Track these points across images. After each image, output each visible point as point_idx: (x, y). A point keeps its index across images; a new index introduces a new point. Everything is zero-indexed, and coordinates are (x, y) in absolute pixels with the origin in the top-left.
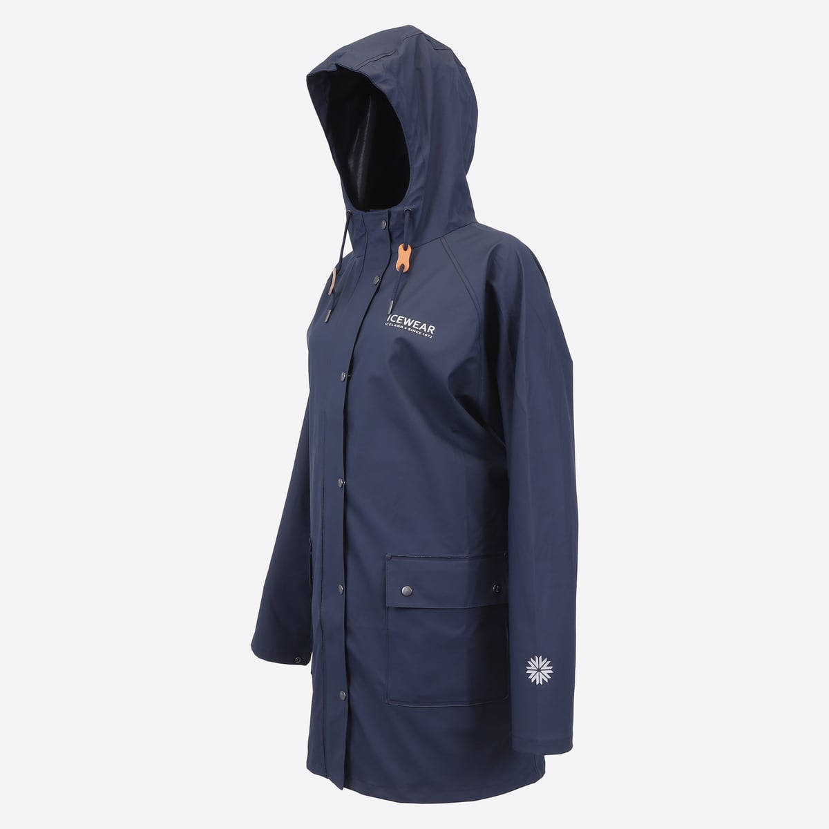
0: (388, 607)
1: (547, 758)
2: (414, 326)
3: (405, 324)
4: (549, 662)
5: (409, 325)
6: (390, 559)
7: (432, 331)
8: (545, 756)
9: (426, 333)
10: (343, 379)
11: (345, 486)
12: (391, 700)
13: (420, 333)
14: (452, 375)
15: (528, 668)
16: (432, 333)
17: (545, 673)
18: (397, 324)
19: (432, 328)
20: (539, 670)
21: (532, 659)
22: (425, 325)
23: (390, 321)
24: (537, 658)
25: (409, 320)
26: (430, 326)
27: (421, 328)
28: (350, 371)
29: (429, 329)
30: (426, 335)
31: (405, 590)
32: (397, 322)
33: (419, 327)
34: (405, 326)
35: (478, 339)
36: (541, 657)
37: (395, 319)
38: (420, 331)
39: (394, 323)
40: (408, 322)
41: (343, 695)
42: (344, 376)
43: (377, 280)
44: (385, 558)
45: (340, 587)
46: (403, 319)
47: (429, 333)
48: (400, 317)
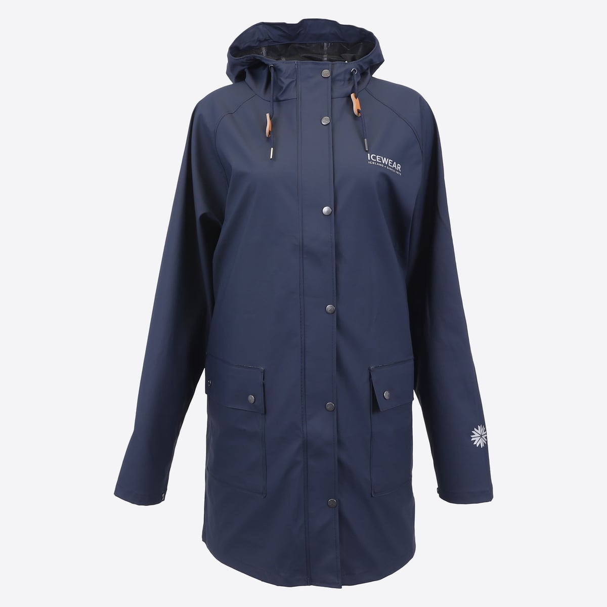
2: (389, 165)
5: (386, 164)
6: (374, 370)
10: (327, 214)
11: (337, 311)
12: (375, 493)
13: (394, 171)
15: (472, 436)
16: (400, 171)
20: (481, 436)
23: (371, 160)
24: (479, 427)
29: (398, 167)
30: (397, 173)
32: (377, 161)
36: (481, 426)
37: (375, 158)
38: (393, 169)
41: (333, 502)
42: (328, 210)
43: (327, 120)
44: (370, 370)
45: (330, 405)
46: (381, 158)
47: (398, 171)
48: (377, 156)
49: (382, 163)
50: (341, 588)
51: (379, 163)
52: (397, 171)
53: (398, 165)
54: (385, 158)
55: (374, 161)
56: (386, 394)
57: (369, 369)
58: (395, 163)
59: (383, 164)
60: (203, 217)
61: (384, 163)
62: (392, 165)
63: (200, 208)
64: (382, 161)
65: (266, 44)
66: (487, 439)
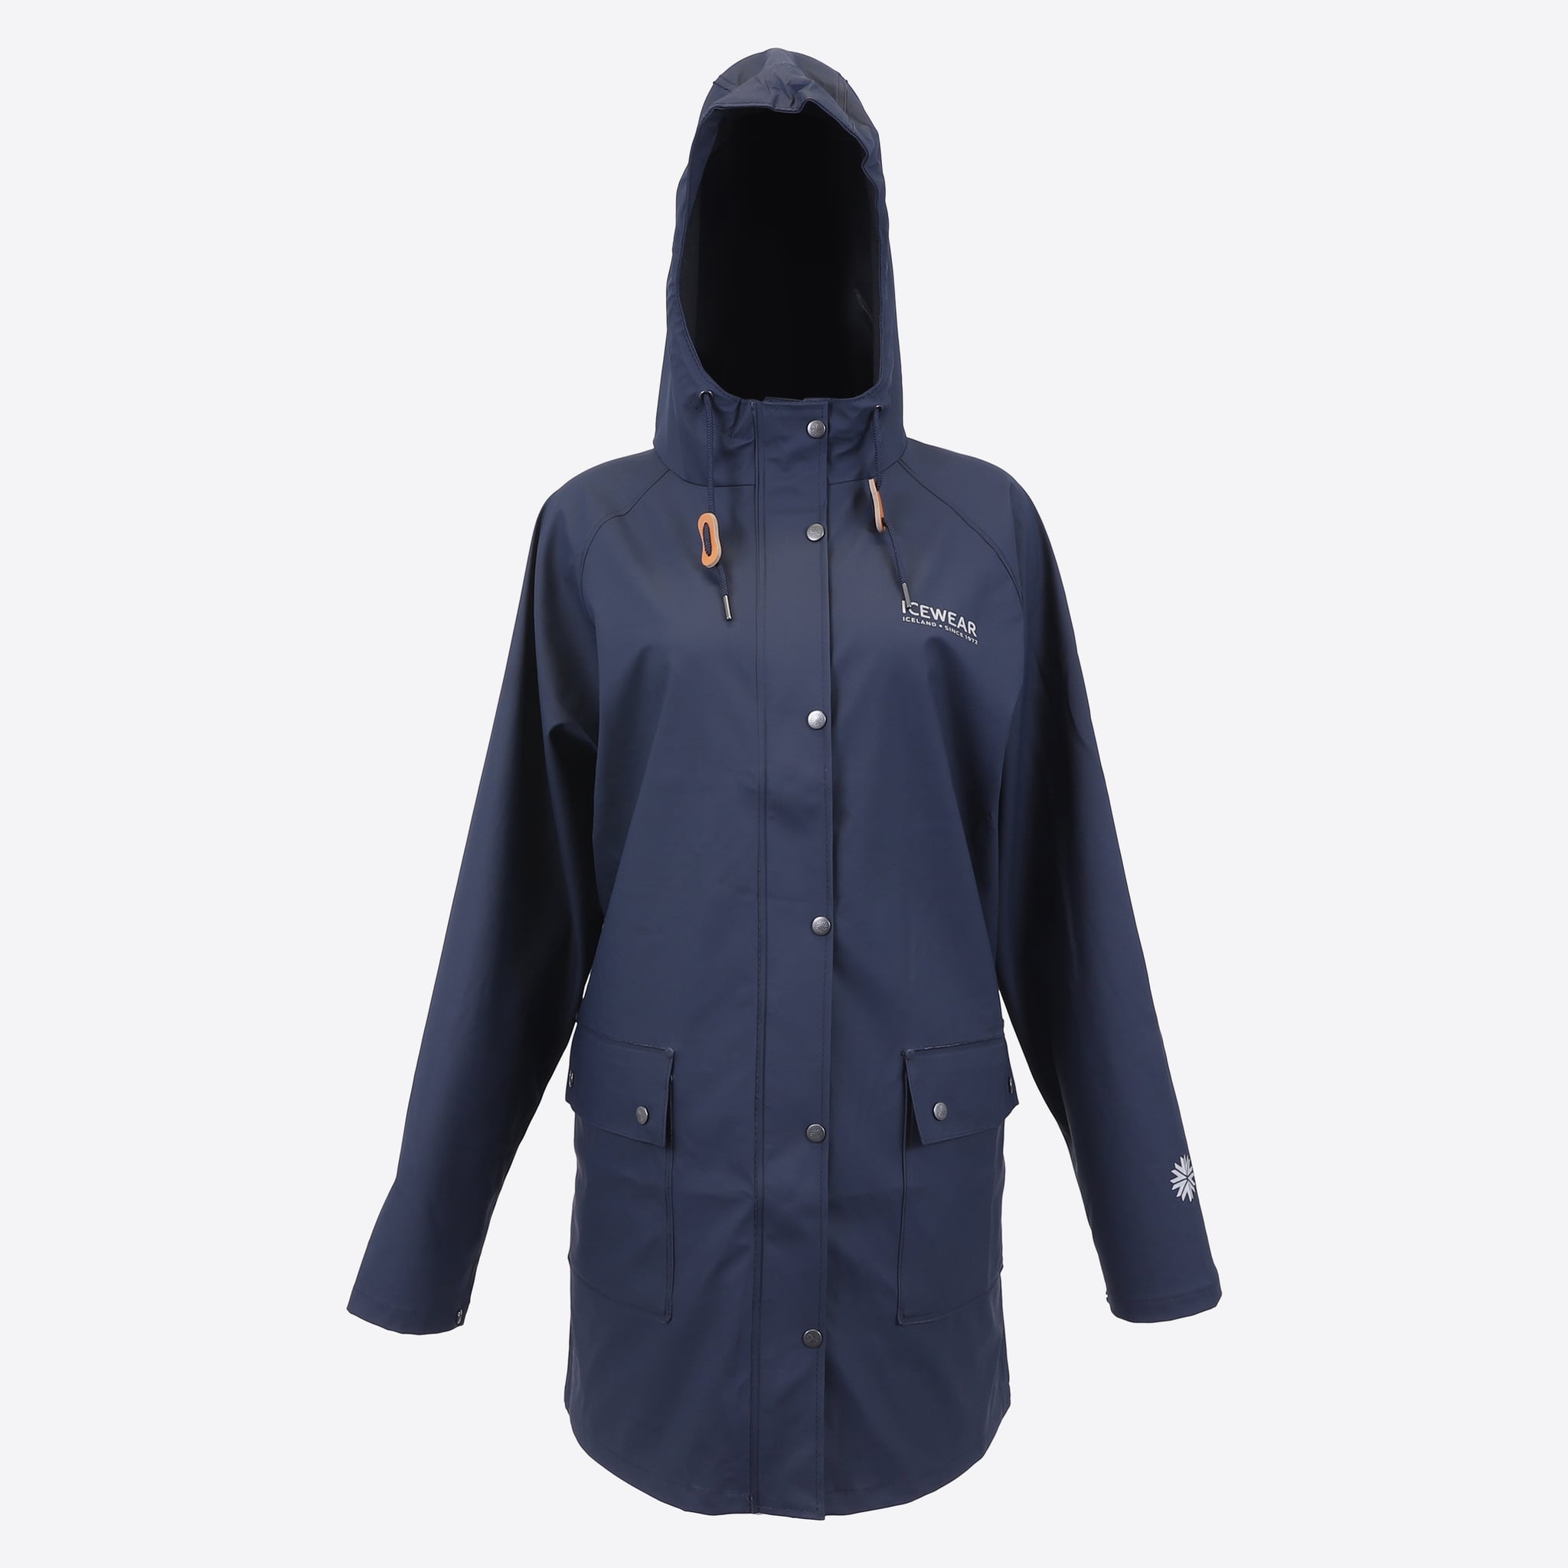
2: (950, 623)
6: (913, 1057)
7: (974, 630)
10: (817, 725)
11: (834, 930)
12: (905, 1317)
13: (960, 634)
15: (1173, 1181)
16: (975, 634)
19: (973, 626)
23: (909, 614)
24: (1182, 1160)
29: (970, 627)
30: (968, 638)
32: (922, 615)
34: (937, 622)
37: (915, 609)
38: (958, 630)
39: (918, 618)
40: (937, 614)
41: (816, 1336)
42: (819, 718)
44: (905, 1056)
45: (815, 1129)
46: (929, 610)
47: (971, 635)
48: (922, 607)
49: (932, 620)
51: (925, 620)
52: (969, 635)
53: (970, 623)
54: (938, 611)
55: (914, 616)
56: (939, 1109)
57: (903, 1055)
58: (962, 618)
59: (935, 621)
60: (557, 732)
61: (936, 618)
62: (956, 622)
63: (552, 715)
64: (932, 616)
66: (1194, 1181)
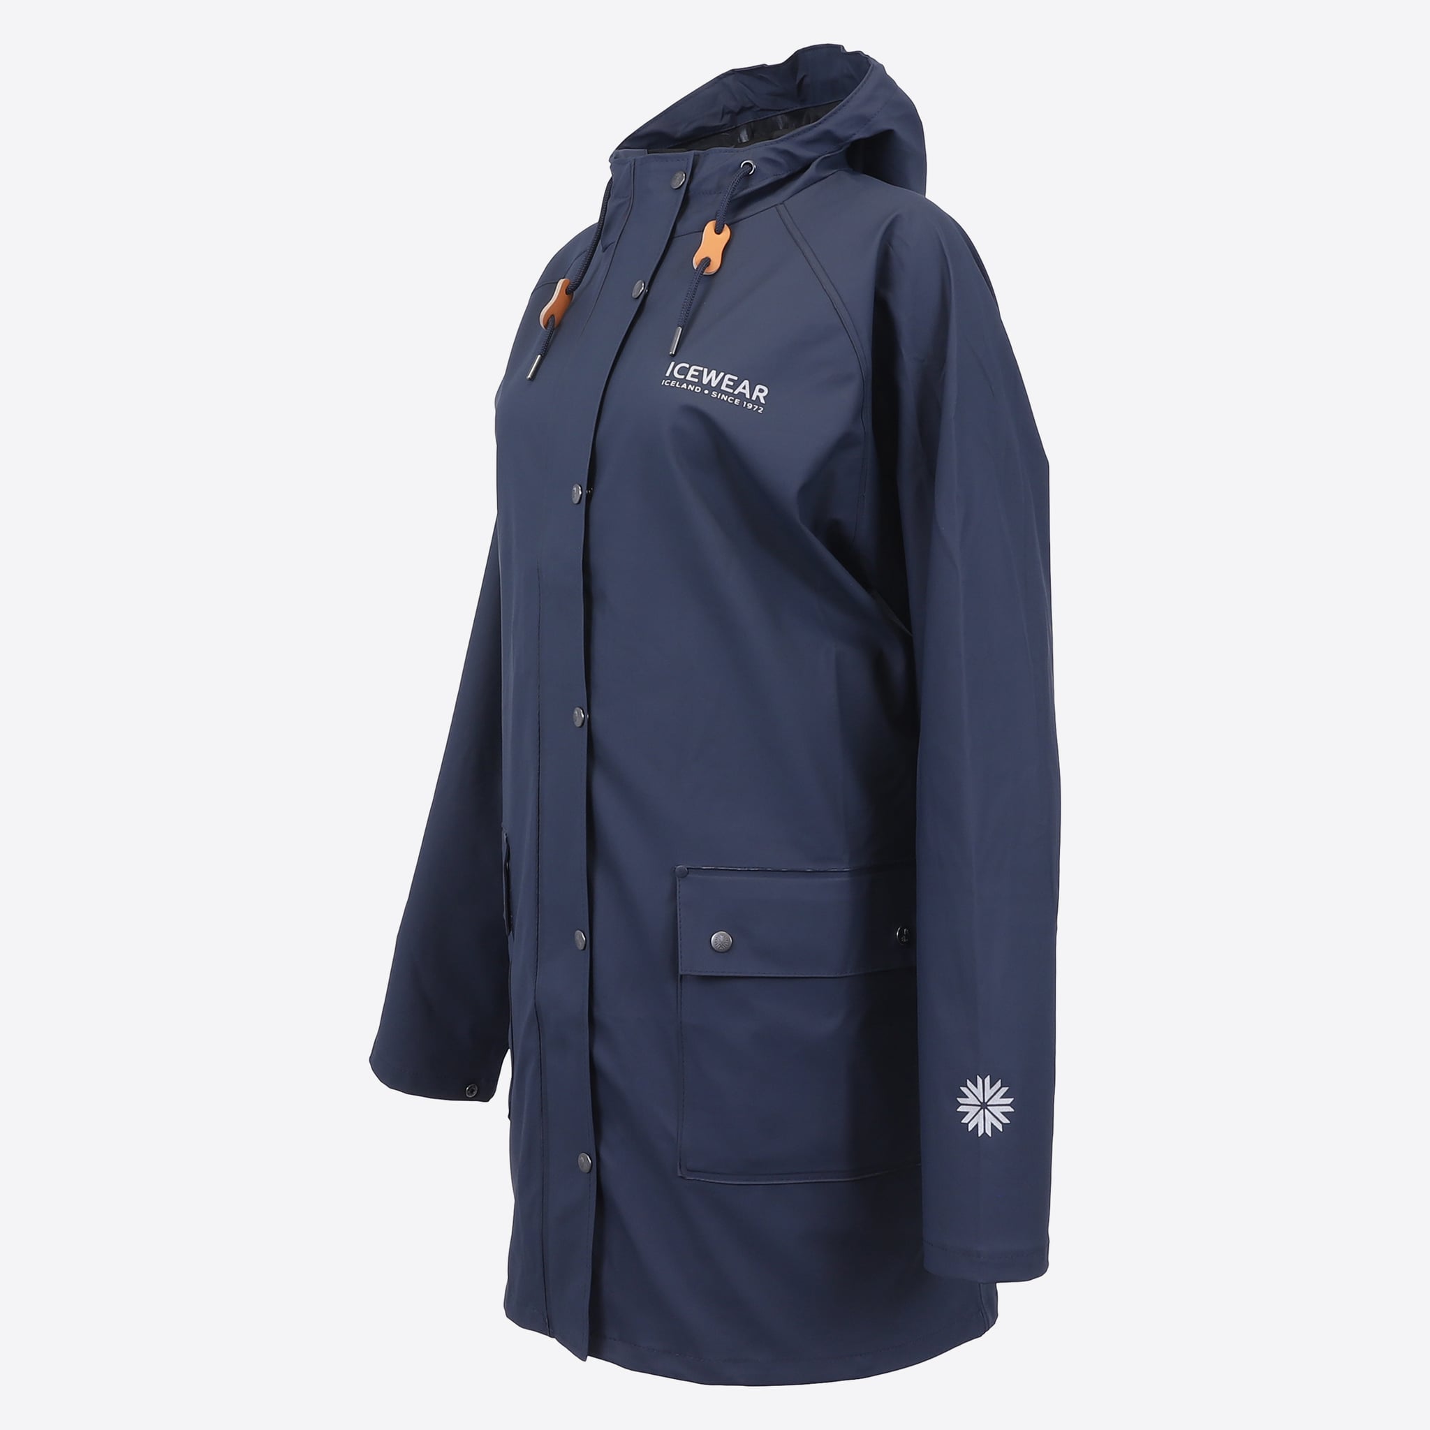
0: (681, 976)
1: (1001, 1287)
2: (723, 387)
3: (705, 381)
4: (1005, 1089)
5: (714, 384)
6: (684, 875)
7: (762, 396)
8: (998, 1285)
9: (749, 401)
10: (576, 500)
11: (589, 723)
12: (692, 1171)
13: (737, 402)
14: (804, 490)
15: (960, 1100)
16: (763, 401)
17: (997, 1111)
18: (689, 383)
19: (761, 391)
20: (984, 1106)
21: (969, 1083)
22: (746, 383)
23: (672, 377)
24: (979, 1080)
25: (714, 373)
26: (758, 387)
27: (740, 389)
28: (591, 483)
29: (756, 393)
30: (750, 406)
31: (719, 938)
32: (689, 378)
33: (734, 387)
34: (704, 387)
35: (859, 412)
36: (988, 1079)
37: (684, 371)
38: (736, 396)
39: (682, 381)
40: (711, 377)
41: (585, 1161)
42: (578, 492)
43: (639, 288)
44: (676, 874)
45: (579, 936)
46: (701, 372)
47: (757, 403)
48: (694, 368)
50: (584, 1359)
55: (677, 379)
57: (674, 871)
59: (702, 385)
64: (701, 379)
65: (749, 117)
